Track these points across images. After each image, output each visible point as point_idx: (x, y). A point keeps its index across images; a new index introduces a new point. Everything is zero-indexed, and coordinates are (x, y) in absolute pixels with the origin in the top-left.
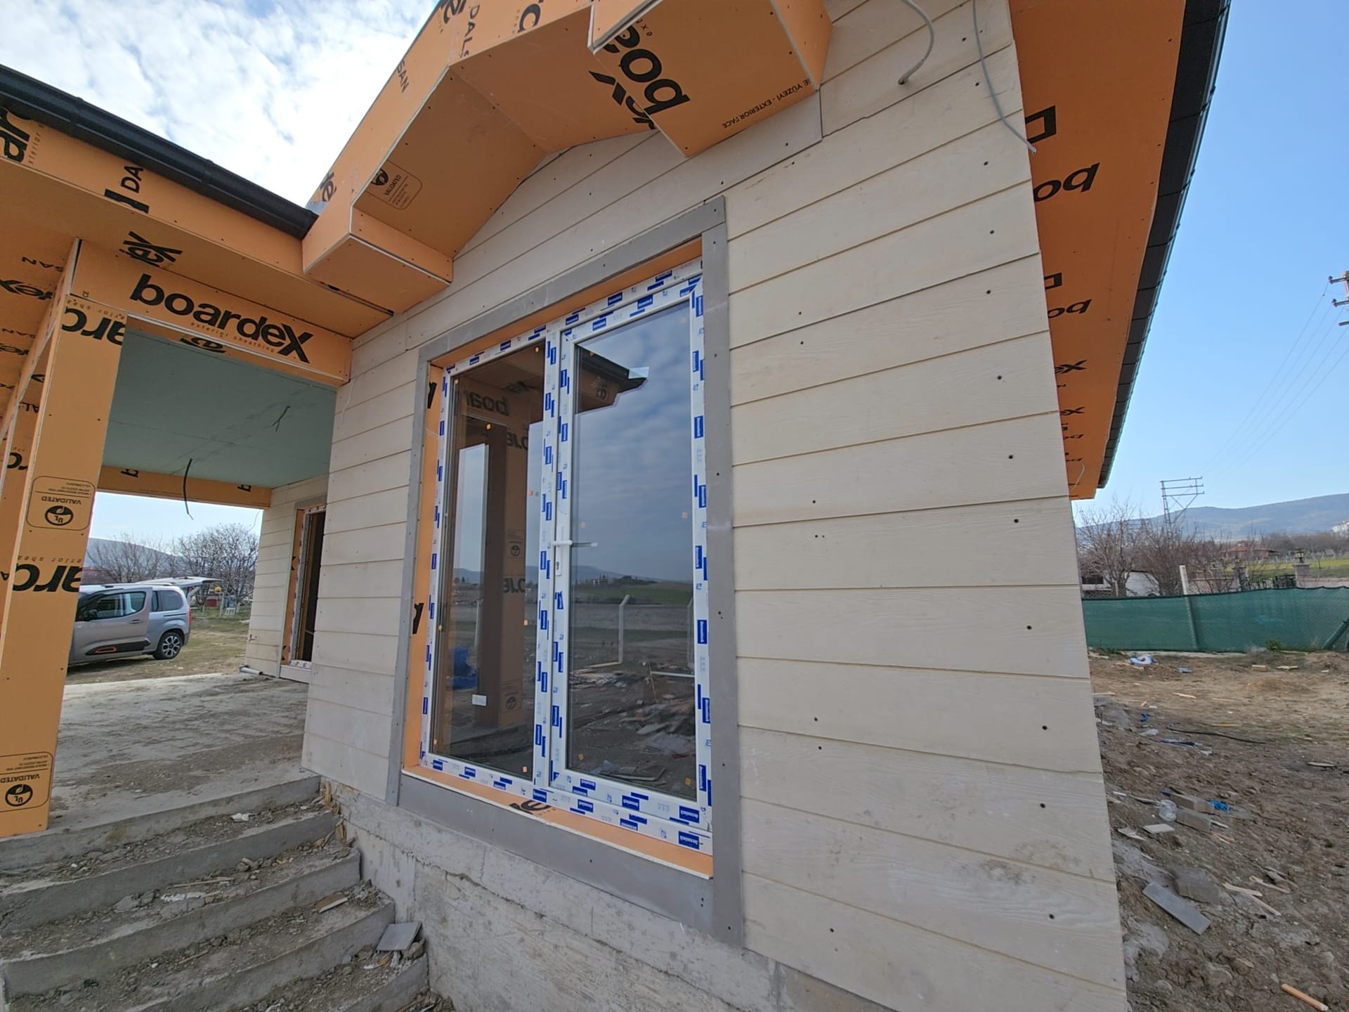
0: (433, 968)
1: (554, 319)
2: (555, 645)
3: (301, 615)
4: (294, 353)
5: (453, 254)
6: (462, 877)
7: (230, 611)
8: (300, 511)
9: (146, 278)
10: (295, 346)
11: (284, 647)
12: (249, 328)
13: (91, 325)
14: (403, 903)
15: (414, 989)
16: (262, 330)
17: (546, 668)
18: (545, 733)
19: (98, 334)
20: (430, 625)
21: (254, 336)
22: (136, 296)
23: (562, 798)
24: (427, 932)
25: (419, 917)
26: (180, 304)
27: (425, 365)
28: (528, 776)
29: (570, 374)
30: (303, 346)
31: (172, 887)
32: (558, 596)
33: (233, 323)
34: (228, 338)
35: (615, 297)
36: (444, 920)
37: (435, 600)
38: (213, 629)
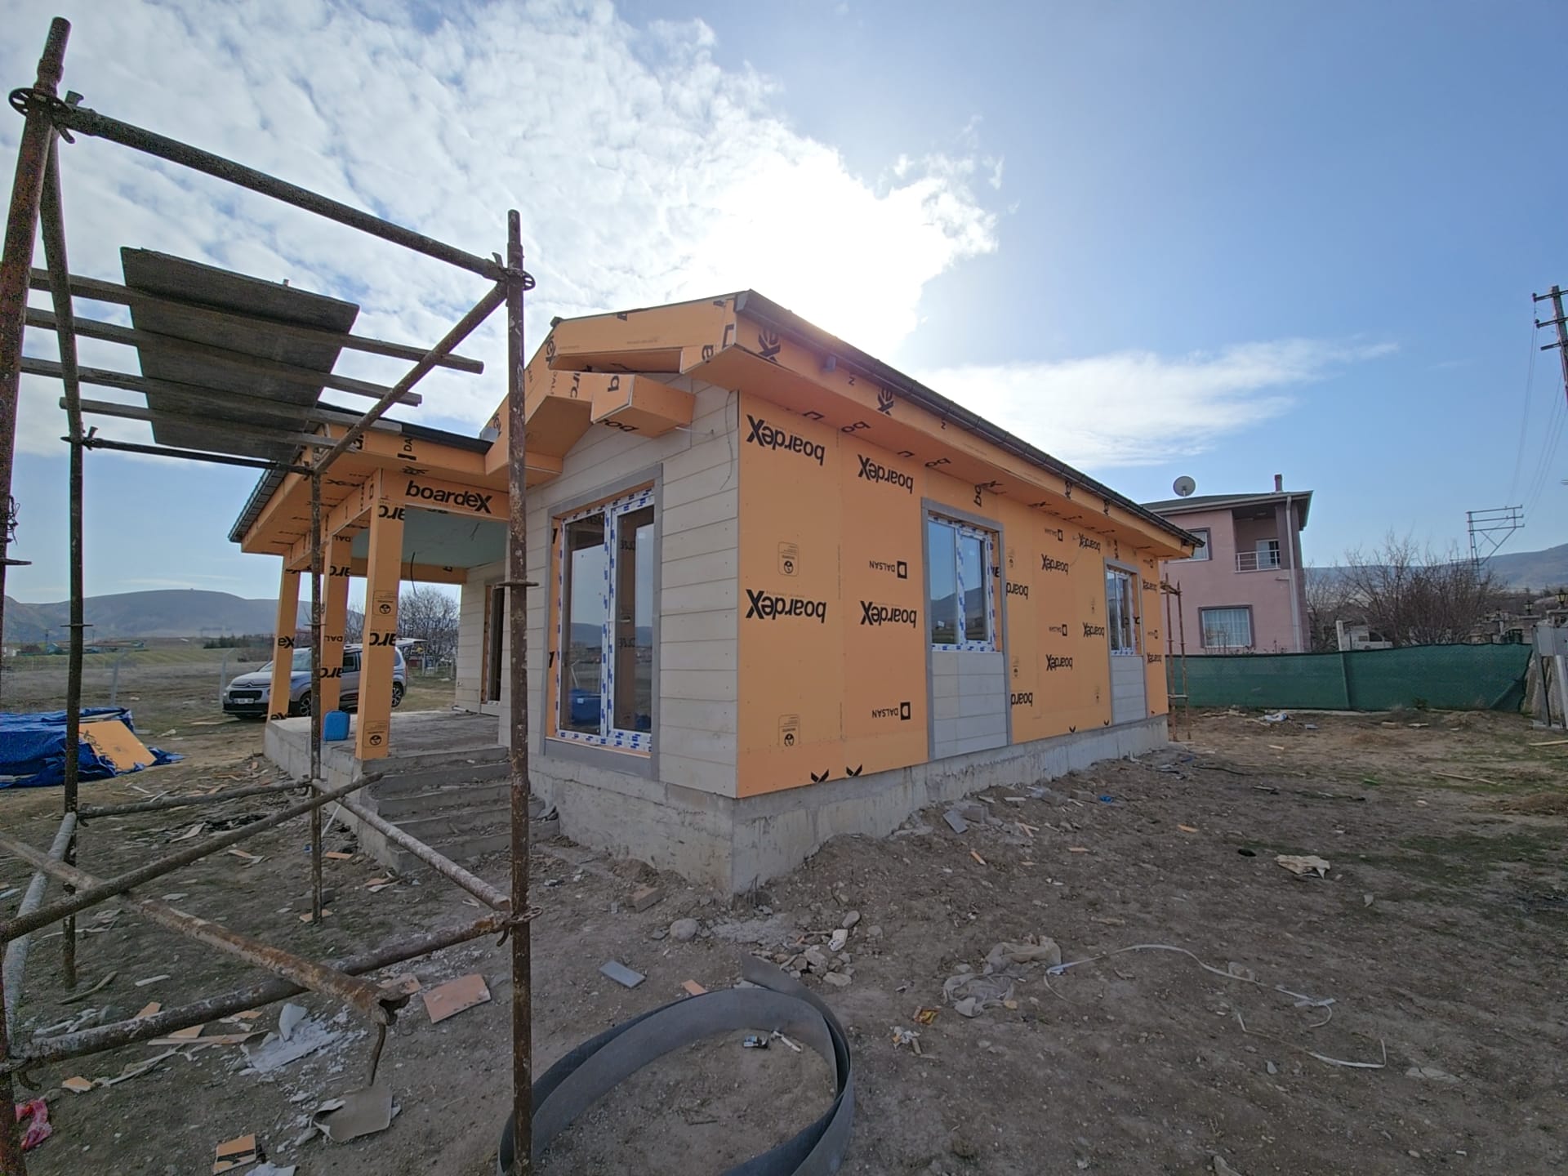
0: (561, 826)
1: (608, 502)
2: (609, 670)
3: (493, 666)
4: (483, 510)
5: (562, 458)
6: (571, 780)
7: (430, 671)
8: (488, 587)
9: (411, 482)
10: (483, 506)
11: (483, 691)
12: (460, 500)
13: (390, 513)
14: (547, 798)
15: (552, 832)
16: (467, 499)
17: (606, 682)
18: (605, 712)
19: (393, 517)
20: (558, 663)
21: (462, 504)
22: (408, 493)
23: (611, 741)
24: (558, 809)
25: (555, 804)
26: (427, 493)
27: (550, 519)
28: (599, 734)
29: (615, 533)
30: (488, 504)
31: (445, 784)
32: (610, 647)
33: (452, 498)
34: (450, 507)
35: (631, 497)
36: (565, 802)
37: (560, 650)
38: (419, 686)
